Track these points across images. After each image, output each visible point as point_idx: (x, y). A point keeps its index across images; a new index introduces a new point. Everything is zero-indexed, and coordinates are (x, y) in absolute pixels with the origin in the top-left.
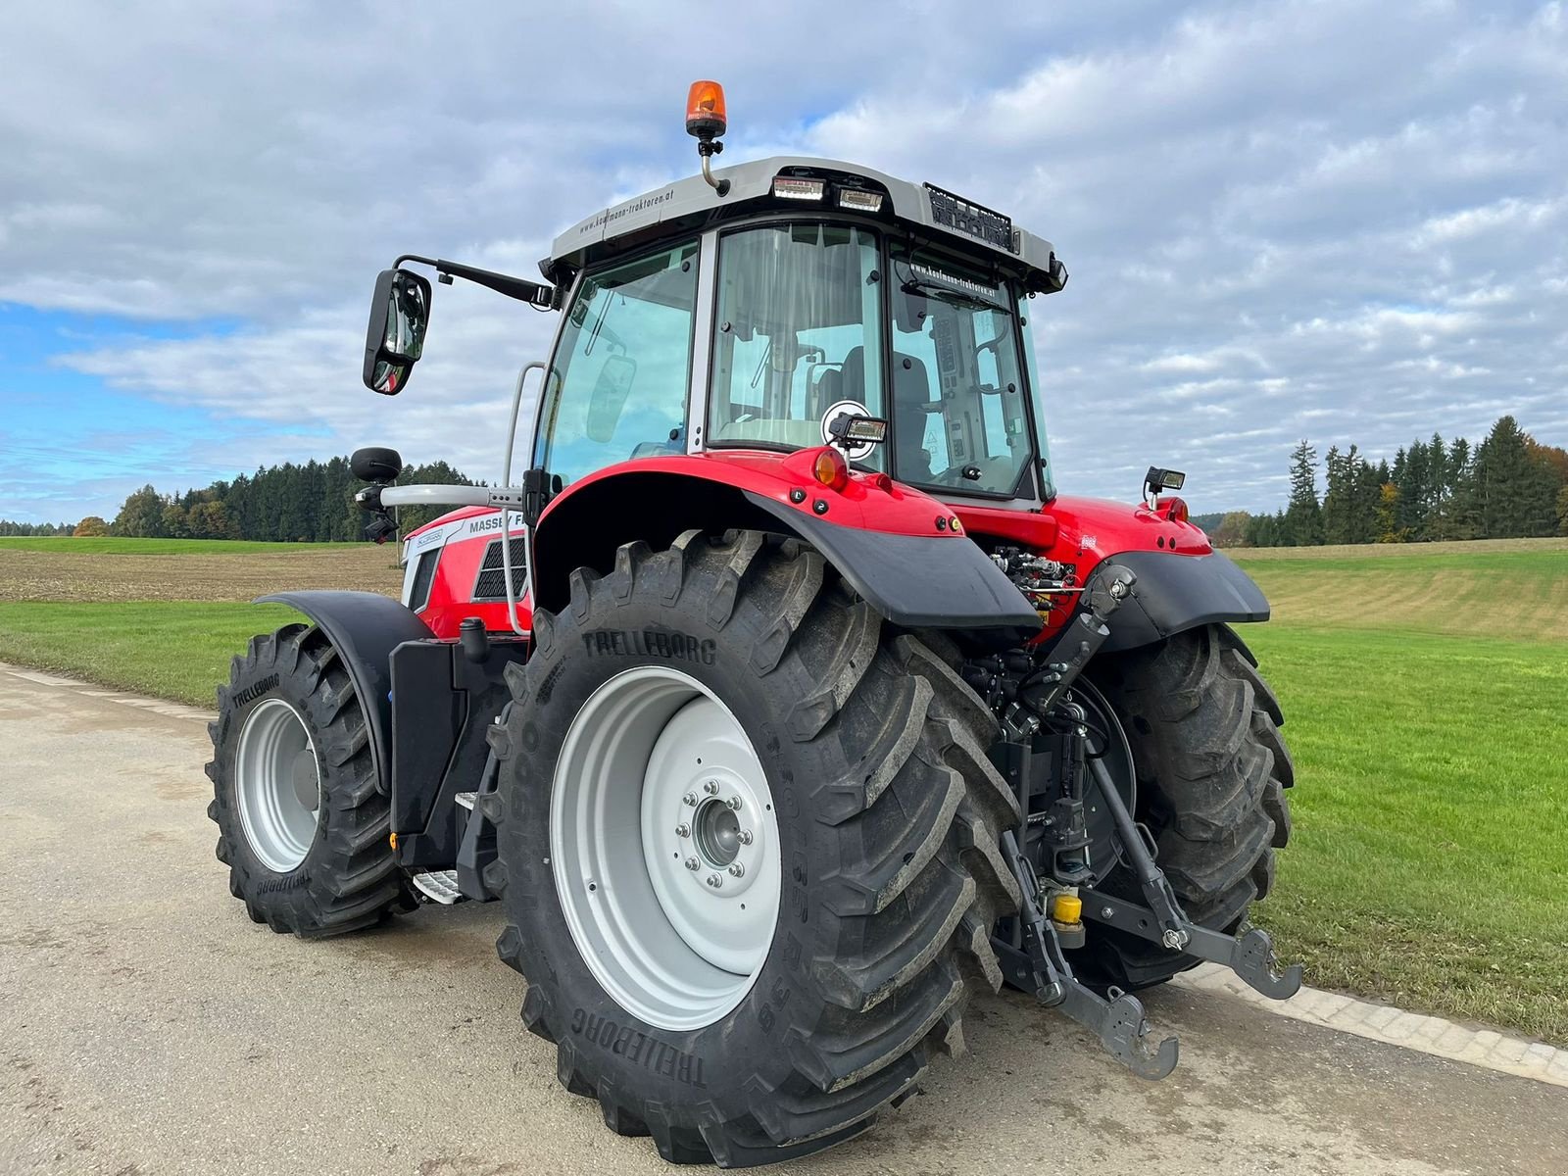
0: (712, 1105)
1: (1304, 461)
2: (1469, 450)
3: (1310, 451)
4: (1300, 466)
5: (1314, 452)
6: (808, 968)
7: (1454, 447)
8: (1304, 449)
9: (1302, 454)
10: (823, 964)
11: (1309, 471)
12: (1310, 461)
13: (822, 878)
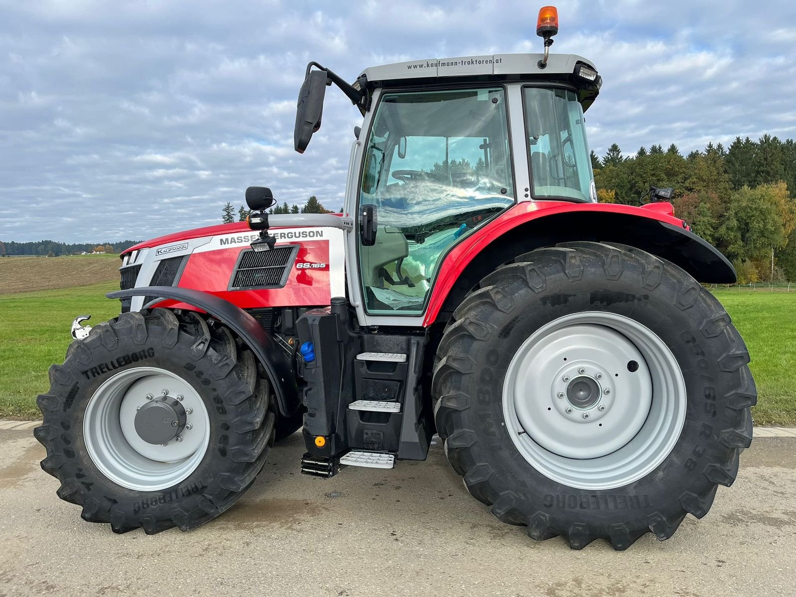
0: (659, 513)
1: (229, 213)
2: (299, 211)
3: (231, 208)
4: (227, 215)
5: (233, 209)
6: (718, 437)
7: (292, 209)
8: (229, 207)
9: (228, 209)
10: (727, 432)
11: (232, 218)
12: (232, 213)
13: (726, 396)
